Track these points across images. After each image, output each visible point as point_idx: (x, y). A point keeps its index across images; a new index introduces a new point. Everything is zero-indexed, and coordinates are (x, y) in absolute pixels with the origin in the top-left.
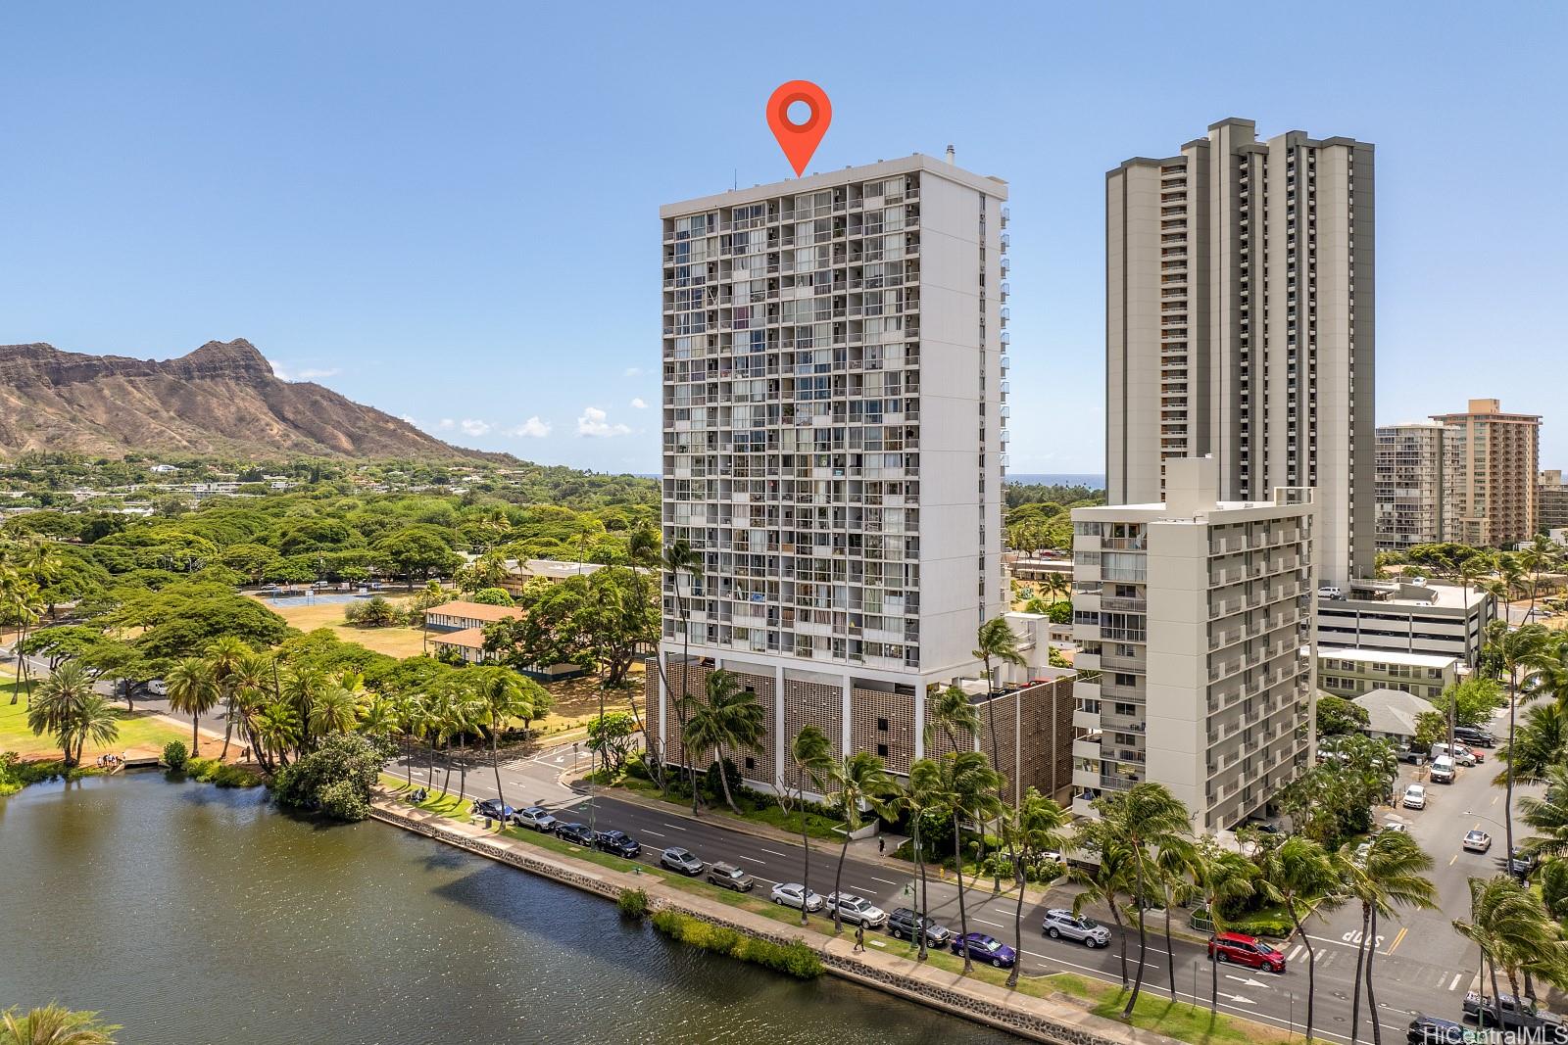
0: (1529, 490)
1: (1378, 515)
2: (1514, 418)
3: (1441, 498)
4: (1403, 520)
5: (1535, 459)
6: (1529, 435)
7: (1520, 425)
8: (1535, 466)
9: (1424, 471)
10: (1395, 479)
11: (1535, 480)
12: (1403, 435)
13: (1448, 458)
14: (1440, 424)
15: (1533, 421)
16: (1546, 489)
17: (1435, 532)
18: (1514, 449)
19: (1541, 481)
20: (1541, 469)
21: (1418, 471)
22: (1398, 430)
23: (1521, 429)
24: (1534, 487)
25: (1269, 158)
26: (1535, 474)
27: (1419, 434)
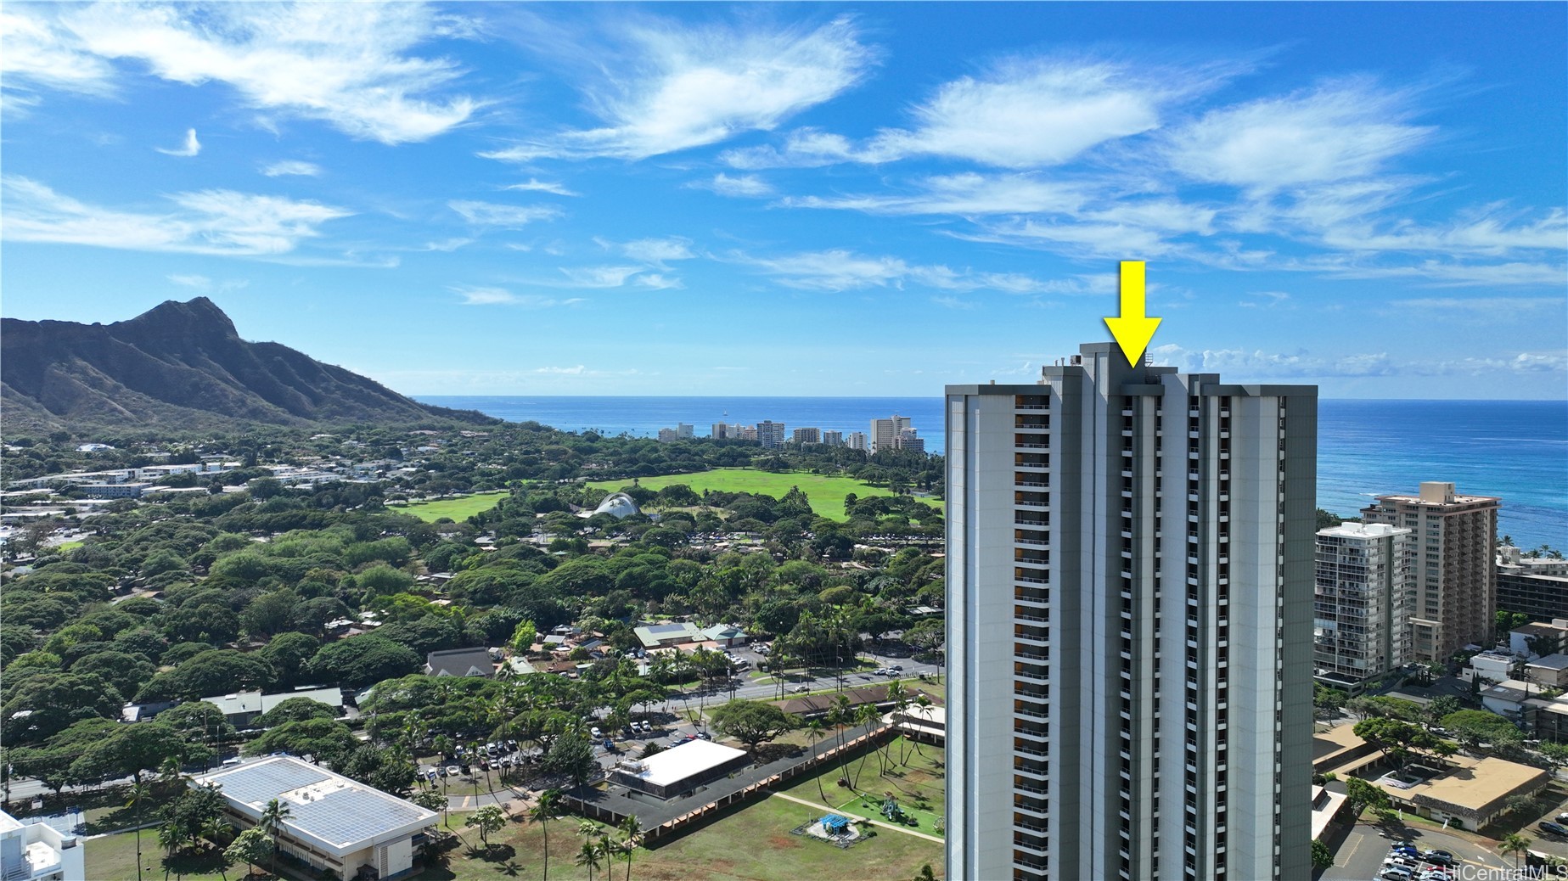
0: (1486, 574)
1: (1318, 633)
2: (1471, 507)
3: (1389, 615)
4: (1346, 642)
6: (1487, 521)
7: (1477, 512)
9: (1370, 587)
12: (1347, 547)
13: (1397, 568)
15: (1492, 505)
17: (1382, 654)
18: (1470, 542)
21: (1363, 586)
23: (1479, 516)
25: (1165, 400)
27: (1365, 546)
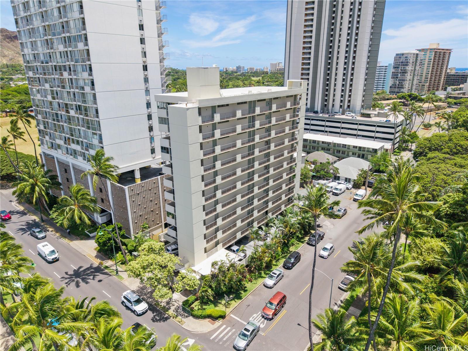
0: (443, 74)
2: (443, 50)
3: (413, 77)
4: (400, 85)
5: (448, 64)
6: (447, 56)
7: (445, 52)
8: (447, 66)
9: (409, 68)
10: (400, 71)
11: (446, 71)
12: (404, 56)
13: (418, 64)
14: (418, 52)
15: (449, 51)
16: (449, 74)
18: (441, 60)
19: (448, 71)
20: (449, 67)
22: (403, 54)
24: (445, 73)
26: (446, 68)
27: (409, 55)
